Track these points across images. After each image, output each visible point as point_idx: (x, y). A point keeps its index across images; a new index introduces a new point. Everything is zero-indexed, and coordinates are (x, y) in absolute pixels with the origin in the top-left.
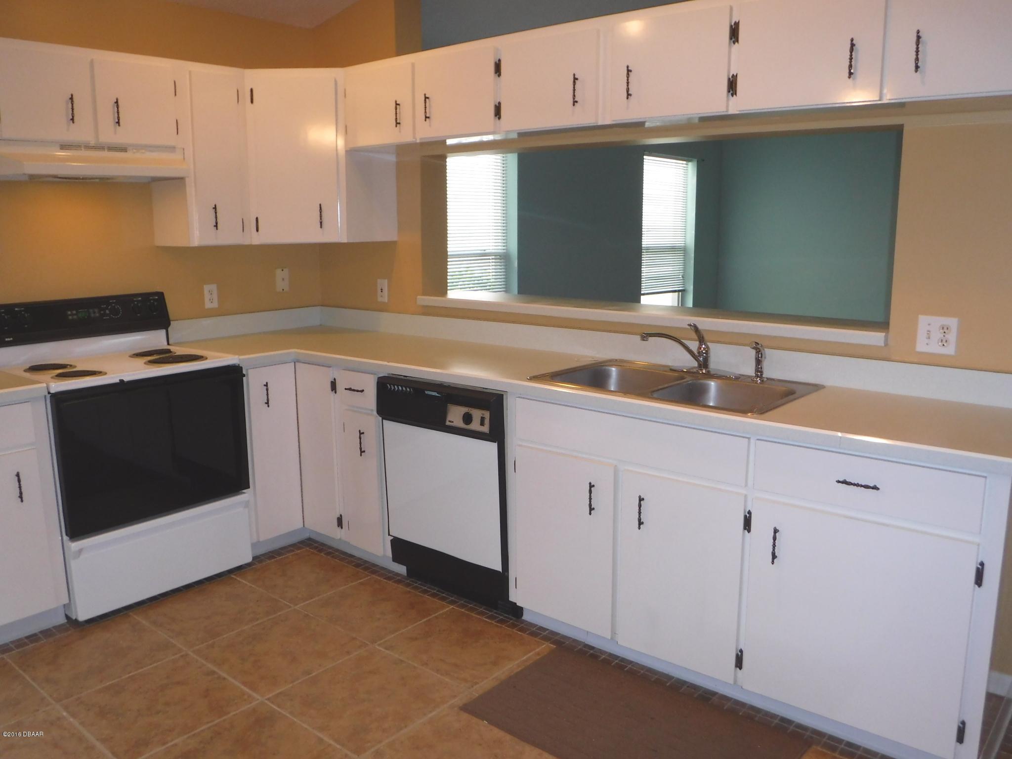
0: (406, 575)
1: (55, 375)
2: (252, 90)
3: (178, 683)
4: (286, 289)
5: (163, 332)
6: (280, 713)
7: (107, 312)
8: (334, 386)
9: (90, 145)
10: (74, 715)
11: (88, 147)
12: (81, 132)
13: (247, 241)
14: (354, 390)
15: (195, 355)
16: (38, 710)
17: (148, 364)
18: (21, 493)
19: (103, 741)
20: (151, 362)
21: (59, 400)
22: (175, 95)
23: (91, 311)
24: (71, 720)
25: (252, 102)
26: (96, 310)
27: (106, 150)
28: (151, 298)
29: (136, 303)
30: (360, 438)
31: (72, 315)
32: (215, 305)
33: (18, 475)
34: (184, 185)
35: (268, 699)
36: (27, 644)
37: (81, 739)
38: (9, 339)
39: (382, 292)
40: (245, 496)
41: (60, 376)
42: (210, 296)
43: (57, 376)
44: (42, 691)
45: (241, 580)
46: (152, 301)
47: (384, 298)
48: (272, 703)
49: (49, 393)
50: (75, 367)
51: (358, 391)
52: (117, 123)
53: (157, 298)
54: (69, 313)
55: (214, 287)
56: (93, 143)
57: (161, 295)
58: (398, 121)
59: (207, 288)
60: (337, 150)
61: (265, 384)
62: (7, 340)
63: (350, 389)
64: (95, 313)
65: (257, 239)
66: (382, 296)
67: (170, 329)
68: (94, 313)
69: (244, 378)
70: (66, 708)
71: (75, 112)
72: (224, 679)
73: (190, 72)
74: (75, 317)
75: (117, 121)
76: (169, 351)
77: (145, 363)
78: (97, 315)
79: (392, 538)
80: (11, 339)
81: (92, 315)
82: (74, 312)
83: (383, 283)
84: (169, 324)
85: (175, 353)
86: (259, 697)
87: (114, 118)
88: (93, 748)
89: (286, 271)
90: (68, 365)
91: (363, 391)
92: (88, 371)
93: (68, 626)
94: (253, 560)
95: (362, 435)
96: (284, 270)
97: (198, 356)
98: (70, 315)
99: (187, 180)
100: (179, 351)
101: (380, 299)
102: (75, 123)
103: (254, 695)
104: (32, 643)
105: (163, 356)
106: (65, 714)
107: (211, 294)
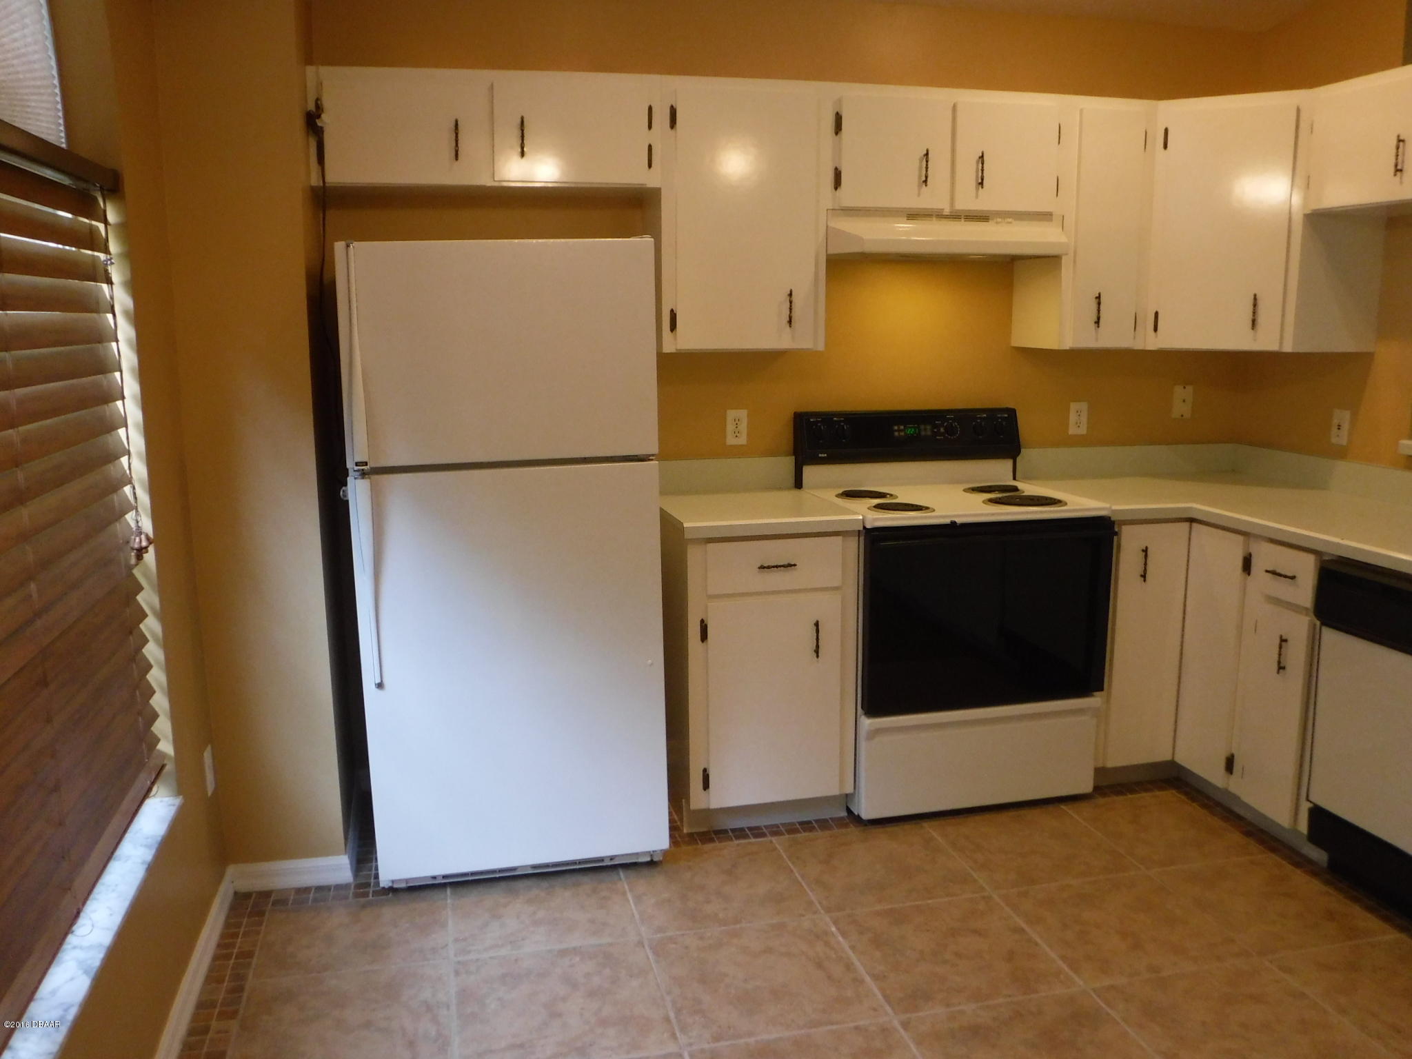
0: (1325, 865)
1: (874, 505)
2: (1166, 131)
3: (976, 932)
4: (1187, 415)
5: (1009, 463)
6: (1108, 1014)
7: (942, 430)
8: (1247, 565)
9: (945, 213)
10: (844, 934)
11: (940, 215)
12: (935, 198)
13: (1139, 345)
14: (1280, 575)
15: (1051, 499)
16: (803, 916)
17: (985, 504)
18: (818, 646)
19: (876, 978)
20: (991, 501)
21: (874, 539)
22: (1059, 143)
23: (922, 427)
24: (840, 939)
25: (1165, 147)
26: (929, 427)
27: (963, 220)
28: (999, 416)
29: (979, 421)
30: (1280, 647)
31: (899, 431)
32: (1083, 430)
33: (817, 624)
34: (1060, 264)
35: (1094, 990)
36: (798, 832)
37: (849, 967)
38: (823, 455)
39: (1339, 429)
40: (1094, 701)
41: (879, 507)
42: (1078, 419)
43: (875, 507)
44: (810, 894)
45: (1073, 815)
46: (1000, 420)
47: (1340, 438)
48: (1099, 996)
49: (864, 527)
50: (897, 497)
51: (1286, 577)
52: (980, 184)
53: (1006, 416)
54: (896, 428)
55: (1084, 406)
56: (947, 211)
57: (1012, 413)
58: (1399, 167)
59: (1074, 406)
60: (1290, 213)
61: (1144, 549)
62: (820, 455)
63: (1274, 573)
64: (927, 430)
65: (1153, 342)
66: (1338, 436)
67: (1019, 459)
68: (925, 429)
69: (1115, 538)
70: (835, 923)
71: (929, 172)
72: (1037, 944)
73: (1081, 111)
74: (902, 434)
75: (980, 181)
76: (1015, 489)
77: (984, 502)
78: (929, 433)
79: (1311, 805)
80: (826, 455)
81: (923, 433)
82: (902, 427)
83: (1343, 417)
84: (1019, 452)
85: (1023, 492)
86: (1081, 983)
87: (977, 176)
88: (862, 981)
89: (1190, 389)
90: (888, 494)
91: (1293, 578)
92: (912, 505)
93: (848, 821)
94: (1093, 791)
95: (1283, 644)
96: (1187, 387)
97: (1055, 499)
98: (896, 431)
99: (1064, 259)
100: (1028, 488)
101: (1334, 440)
102: (928, 186)
103: (1076, 979)
104: (804, 831)
105: (1009, 495)
106: (834, 929)
107: (1079, 415)
